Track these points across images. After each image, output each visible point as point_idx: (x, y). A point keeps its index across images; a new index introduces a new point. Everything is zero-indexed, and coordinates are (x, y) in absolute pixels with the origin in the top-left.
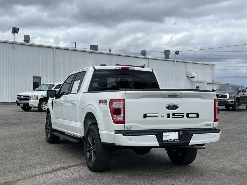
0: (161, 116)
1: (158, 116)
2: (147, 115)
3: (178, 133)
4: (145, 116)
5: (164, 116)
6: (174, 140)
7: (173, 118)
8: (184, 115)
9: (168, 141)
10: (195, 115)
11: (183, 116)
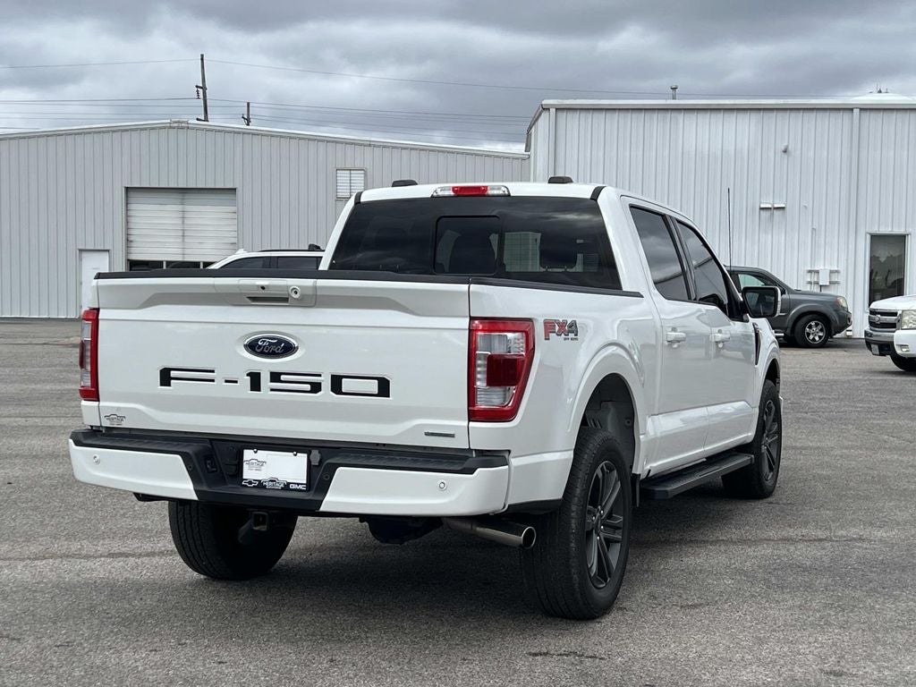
0: (227, 381)
1: (213, 381)
2: (173, 374)
3: (306, 455)
4: (166, 377)
5: (236, 382)
6: (287, 487)
7: (272, 390)
8: (320, 384)
9: (261, 485)
10: (373, 386)
11: (316, 388)
